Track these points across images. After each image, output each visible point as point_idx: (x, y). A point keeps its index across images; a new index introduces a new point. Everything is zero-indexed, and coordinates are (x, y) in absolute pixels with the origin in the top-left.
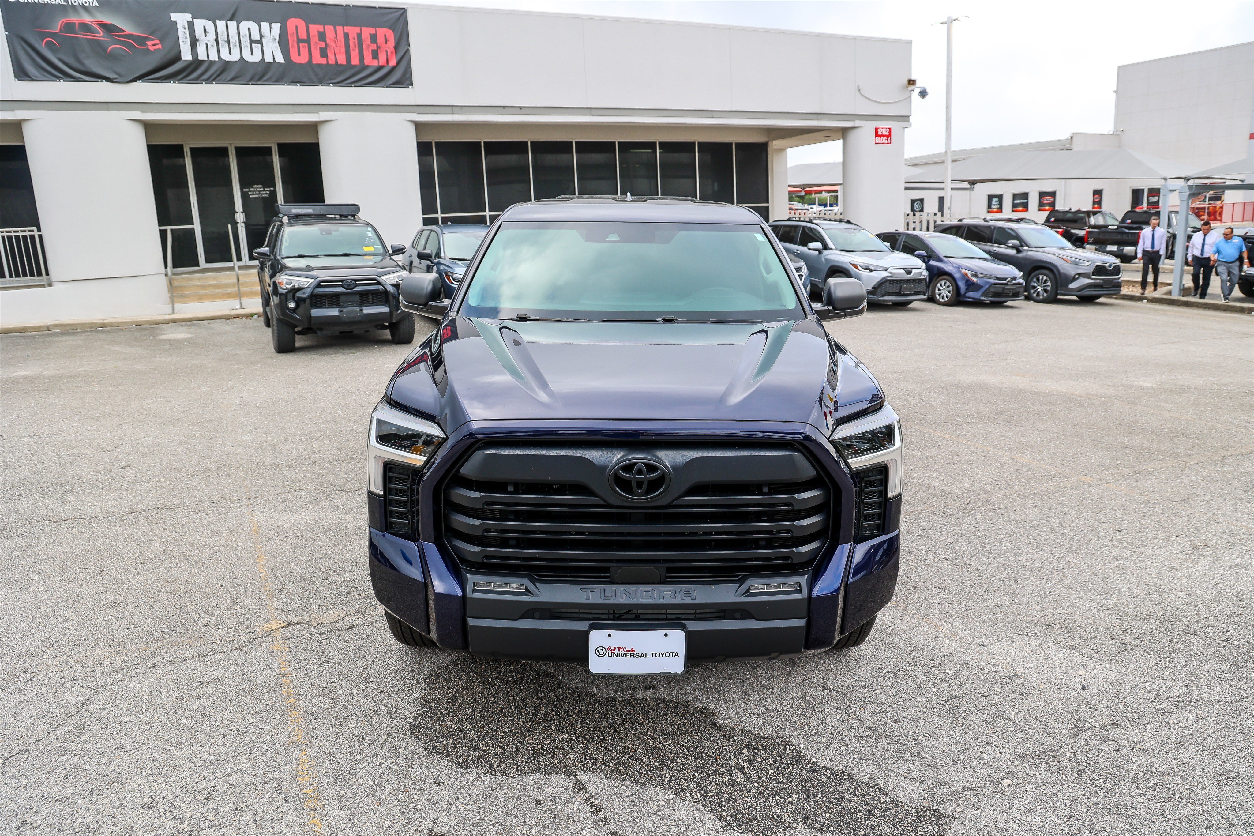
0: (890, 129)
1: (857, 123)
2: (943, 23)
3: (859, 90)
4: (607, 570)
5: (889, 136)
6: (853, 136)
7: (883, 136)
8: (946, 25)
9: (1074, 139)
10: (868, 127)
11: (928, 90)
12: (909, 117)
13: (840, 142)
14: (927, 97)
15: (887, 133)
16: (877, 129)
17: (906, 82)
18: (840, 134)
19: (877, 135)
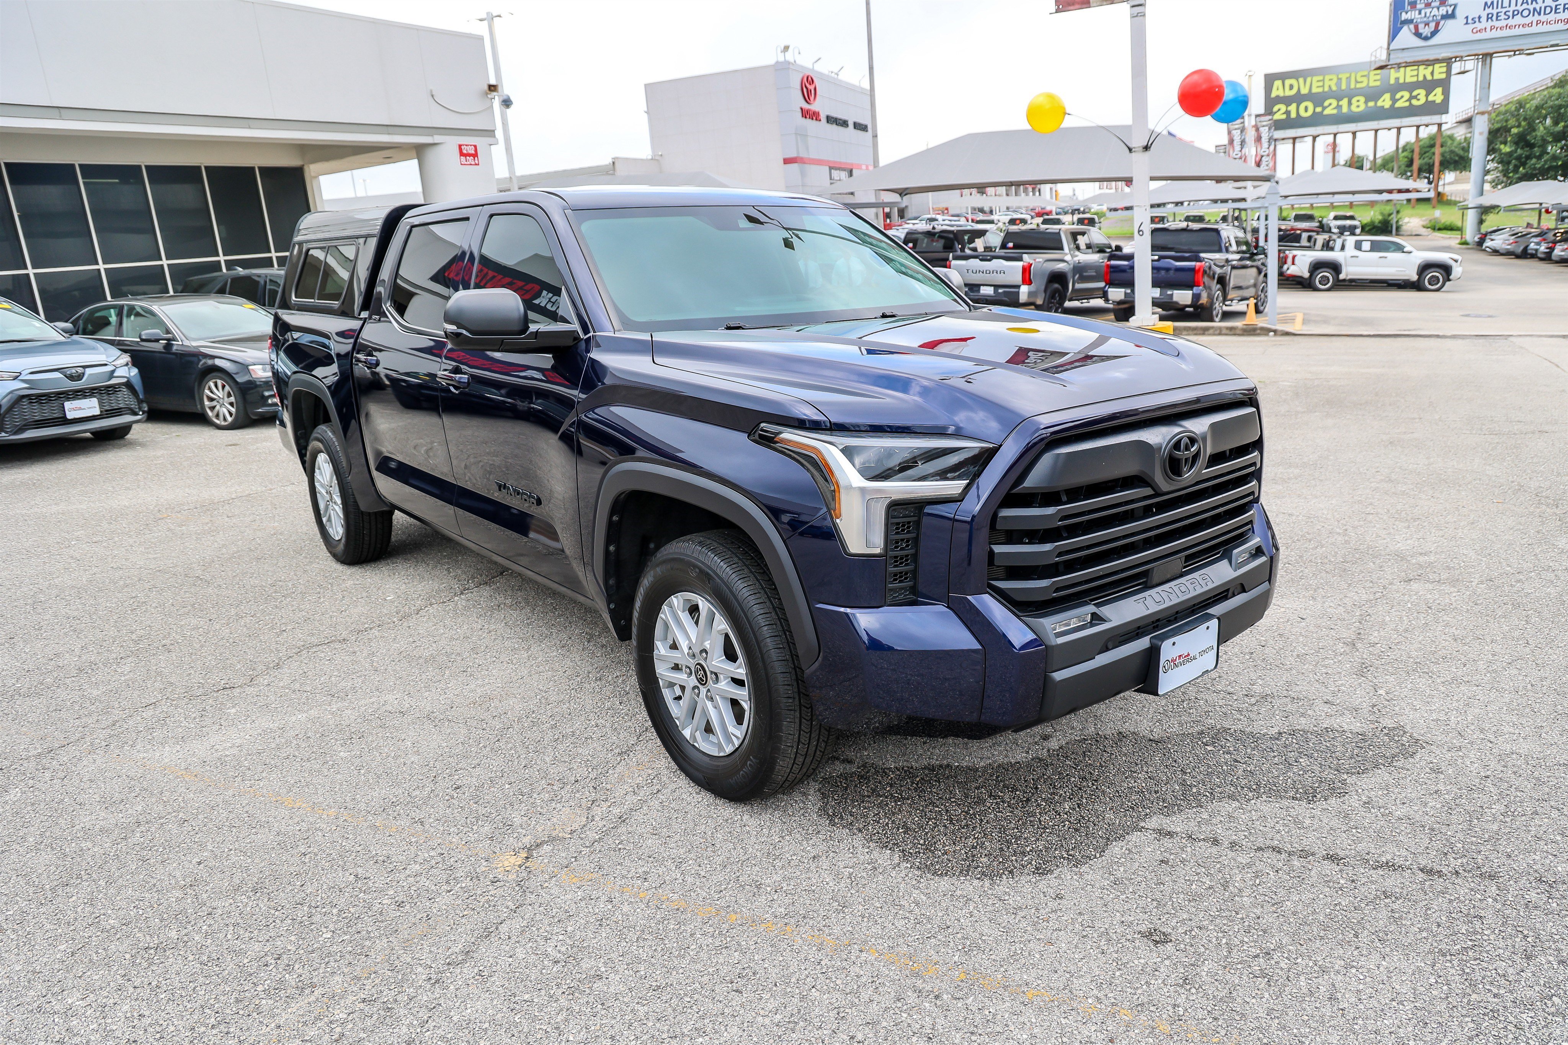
0: (475, 147)
1: (437, 139)
2: (481, 20)
3: (432, 96)
4: (1145, 574)
5: (475, 155)
6: (431, 155)
7: (469, 155)
8: (486, 22)
9: (616, 164)
10: (450, 144)
11: (512, 99)
12: (494, 131)
13: (416, 161)
14: (513, 107)
15: (473, 152)
16: (460, 146)
17: (486, 88)
18: (414, 153)
19: (462, 154)
